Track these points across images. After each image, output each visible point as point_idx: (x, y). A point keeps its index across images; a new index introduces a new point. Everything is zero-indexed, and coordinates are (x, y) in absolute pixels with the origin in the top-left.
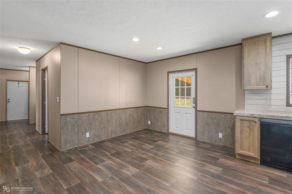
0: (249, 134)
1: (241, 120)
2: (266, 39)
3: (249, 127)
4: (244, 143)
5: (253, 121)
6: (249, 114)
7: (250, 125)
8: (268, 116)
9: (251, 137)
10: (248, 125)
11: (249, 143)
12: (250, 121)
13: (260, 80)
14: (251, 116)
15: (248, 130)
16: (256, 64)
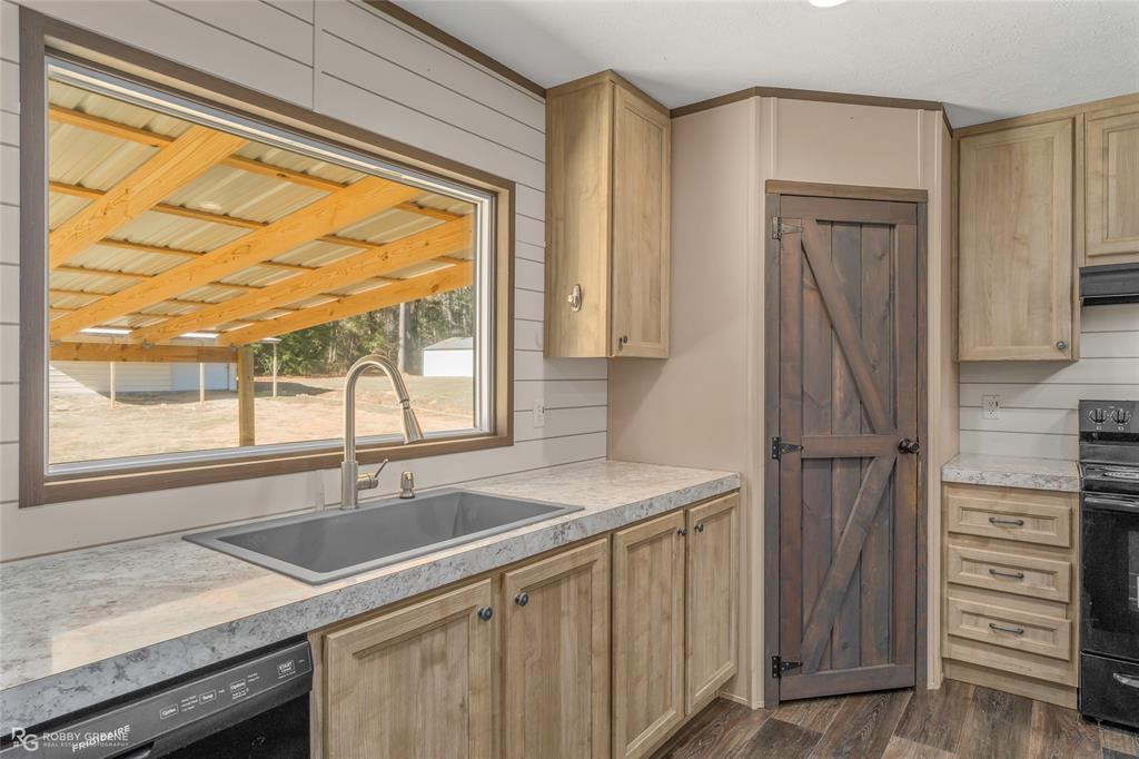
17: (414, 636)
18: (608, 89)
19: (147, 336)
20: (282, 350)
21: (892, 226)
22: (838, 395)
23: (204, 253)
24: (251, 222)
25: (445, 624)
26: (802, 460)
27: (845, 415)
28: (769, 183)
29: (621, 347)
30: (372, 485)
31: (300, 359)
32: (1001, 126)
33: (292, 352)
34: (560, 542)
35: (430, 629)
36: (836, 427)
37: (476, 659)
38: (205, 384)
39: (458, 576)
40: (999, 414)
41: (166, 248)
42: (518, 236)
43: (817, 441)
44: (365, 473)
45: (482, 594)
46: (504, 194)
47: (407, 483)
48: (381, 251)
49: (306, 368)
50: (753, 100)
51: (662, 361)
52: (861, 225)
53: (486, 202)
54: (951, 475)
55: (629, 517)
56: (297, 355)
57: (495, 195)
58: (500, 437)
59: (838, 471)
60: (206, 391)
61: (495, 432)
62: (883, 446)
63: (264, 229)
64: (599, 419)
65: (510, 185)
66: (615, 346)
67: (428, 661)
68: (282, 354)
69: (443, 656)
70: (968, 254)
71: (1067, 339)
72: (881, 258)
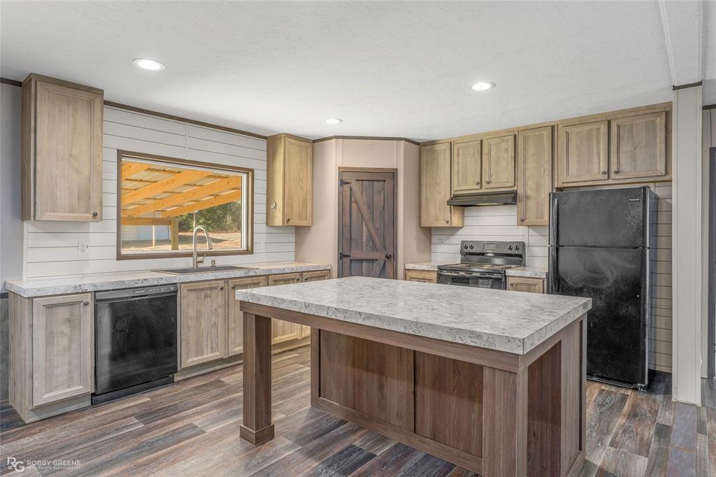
0: (70, 340)
1: (49, 307)
2: (93, 100)
3: (69, 320)
4: (55, 370)
5: (79, 303)
6: (70, 286)
7: (72, 314)
8: (112, 283)
9: (74, 346)
10: (67, 315)
11: (70, 364)
12: (71, 304)
13: (78, 199)
14: (76, 291)
15: (66, 329)
16: (71, 156)
17: (203, 290)
18: (283, 139)
19: (130, 213)
20: (199, 217)
21: (384, 181)
22: (364, 238)
23: (156, 182)
24: (174, 172)
25: (211, 289)
26: (351, 260)
27: (367, 245)
28: (339, 168)
29: (288, 223)
30: (202, 262)
31: (210, 222)
32: (432, 143)
33: (206, 218)
34: (247, 275)
35: (207, 289)
36: (364, 250)
37: (219, 299)
38: (156, 237)
39: (214, 278)
40: (442, 246)
41: (141, 180)
42: (255, 187)
43: (355, 254)
44: (200, 259)
45: (221, 284)
46: (250, 173)
47: (213, 261)
48: (226, 180)
49: (213, 227)
50: (334, 140)
51: (309, 227)
52: (373, 181)
53: (244, 176)
54: (409, 266)
55: (274, 272)
56: (208, 220)
57: (248, 173)
58: (249, 251)
59: (364, 264)
60: (156, 241)
61: (248, 250)
62: (380, 256)
63: (178, 174)
64: (292, 247)
65: (252, 171)
66: (286, 221)
67: (206, 296)
68: (199, 219)
69: (210, 297)
70: (423, 188)
71: (449, 219)
72: (380, 192)
